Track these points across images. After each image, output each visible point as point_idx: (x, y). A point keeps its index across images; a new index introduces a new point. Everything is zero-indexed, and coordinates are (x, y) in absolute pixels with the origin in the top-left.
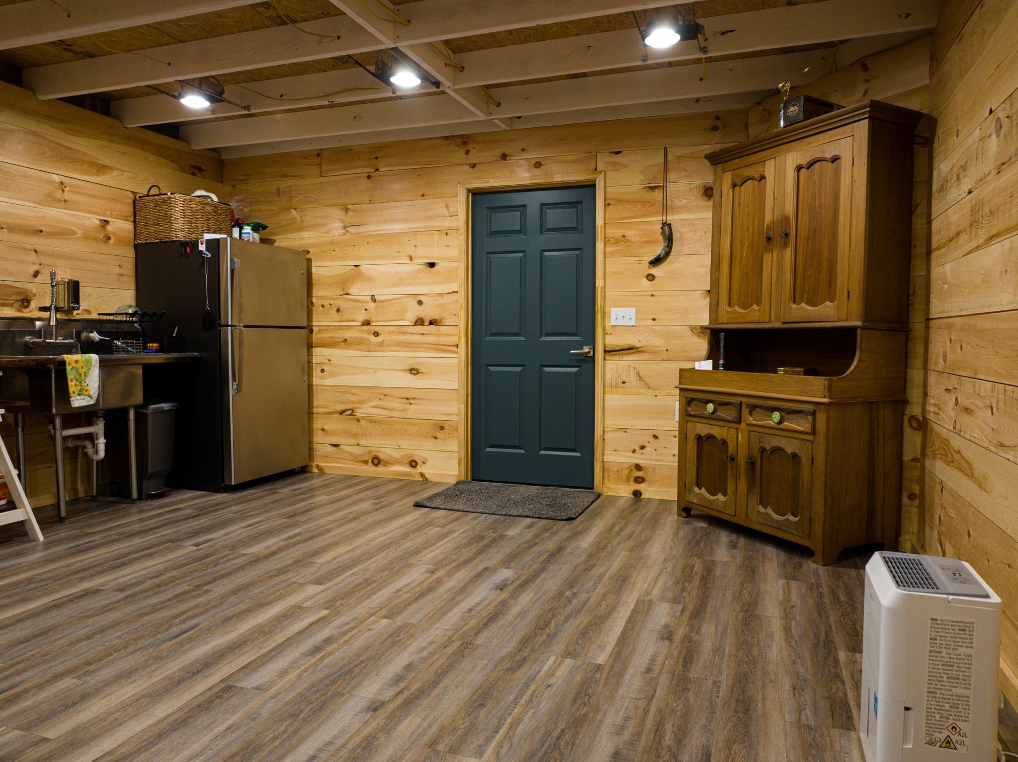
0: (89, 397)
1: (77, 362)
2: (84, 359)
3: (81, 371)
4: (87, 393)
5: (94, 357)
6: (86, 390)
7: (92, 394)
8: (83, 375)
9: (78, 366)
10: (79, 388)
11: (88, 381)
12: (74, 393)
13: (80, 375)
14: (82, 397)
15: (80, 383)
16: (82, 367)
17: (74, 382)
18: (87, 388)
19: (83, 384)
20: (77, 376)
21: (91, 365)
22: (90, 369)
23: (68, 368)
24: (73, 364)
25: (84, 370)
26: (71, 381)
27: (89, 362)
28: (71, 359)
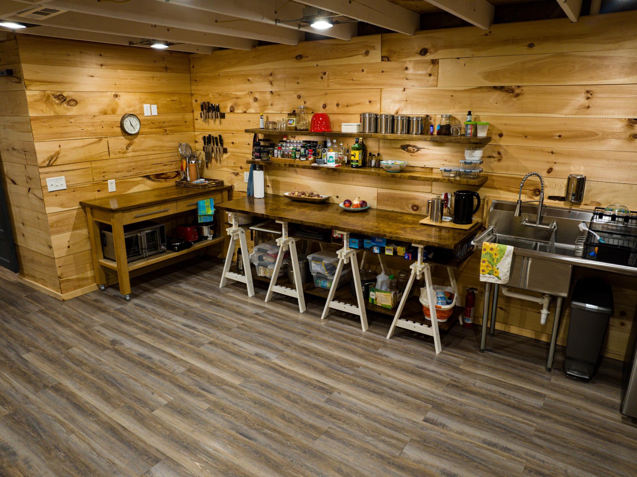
0: (497, 277)
1: (492, 249)
2: (499, 248)
3: (494, 256)
4: (496, 275)
5: (510, 249)
6: (496, 272)
7: (500, 276)
8: (495, 260)
9: (493, 253)
10: (491, 269)
11: (498, 265)
12: (483, 271)
13: (493, 260)
14: (492, 276)
15: (492, 265)
16: (496, 254)
17: (487, 263)
18: (496, 270)
19: (494, 267)
20: (491, 260)
21: (504, 254)
22: (502, 257)
23: (483, 253)
24: (488, 251)
25: (498, 257)
26: (484, 262)
27: (502, 251)
28: (488, 246)
